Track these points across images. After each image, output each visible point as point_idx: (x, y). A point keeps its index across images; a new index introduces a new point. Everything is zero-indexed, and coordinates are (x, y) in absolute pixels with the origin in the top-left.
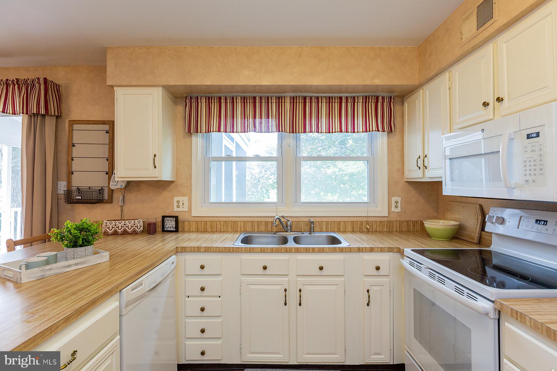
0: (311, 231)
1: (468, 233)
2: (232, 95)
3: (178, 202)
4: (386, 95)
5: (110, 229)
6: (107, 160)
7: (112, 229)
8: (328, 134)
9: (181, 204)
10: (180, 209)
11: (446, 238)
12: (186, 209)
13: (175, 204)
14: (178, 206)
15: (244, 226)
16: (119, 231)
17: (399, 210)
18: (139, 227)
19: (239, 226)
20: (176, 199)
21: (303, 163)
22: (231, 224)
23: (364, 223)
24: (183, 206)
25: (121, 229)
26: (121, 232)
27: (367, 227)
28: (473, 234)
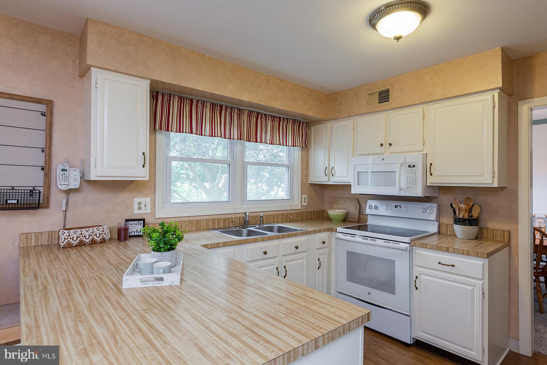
0: (260, 224)
1: (351, 216)
2: (204, 99)
3: (140, 203)
4: (304, 121)
5: (75, 240)
6: (43, 151)
7: (77, 239)
8: (271, 145)
9: (142, 206)
10: (142, 211)
11: (340, 221)
12: (148, 211)
13: (136, 206)
14: (140, 208)
15: (206, 224)
16: (86, 240)
17: (306, 204)
18: (98, 235)
19: (202, 224)
20: (136, 200)
21: (249, 166)
22: (195, 223)
23: (288, 215)
24: (145, 208)
25: (88, 239)
26: (89, 242)
27: (290, 217)
28: (355, 217)
